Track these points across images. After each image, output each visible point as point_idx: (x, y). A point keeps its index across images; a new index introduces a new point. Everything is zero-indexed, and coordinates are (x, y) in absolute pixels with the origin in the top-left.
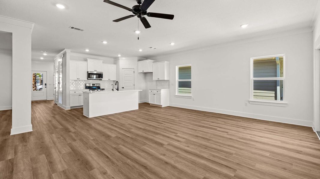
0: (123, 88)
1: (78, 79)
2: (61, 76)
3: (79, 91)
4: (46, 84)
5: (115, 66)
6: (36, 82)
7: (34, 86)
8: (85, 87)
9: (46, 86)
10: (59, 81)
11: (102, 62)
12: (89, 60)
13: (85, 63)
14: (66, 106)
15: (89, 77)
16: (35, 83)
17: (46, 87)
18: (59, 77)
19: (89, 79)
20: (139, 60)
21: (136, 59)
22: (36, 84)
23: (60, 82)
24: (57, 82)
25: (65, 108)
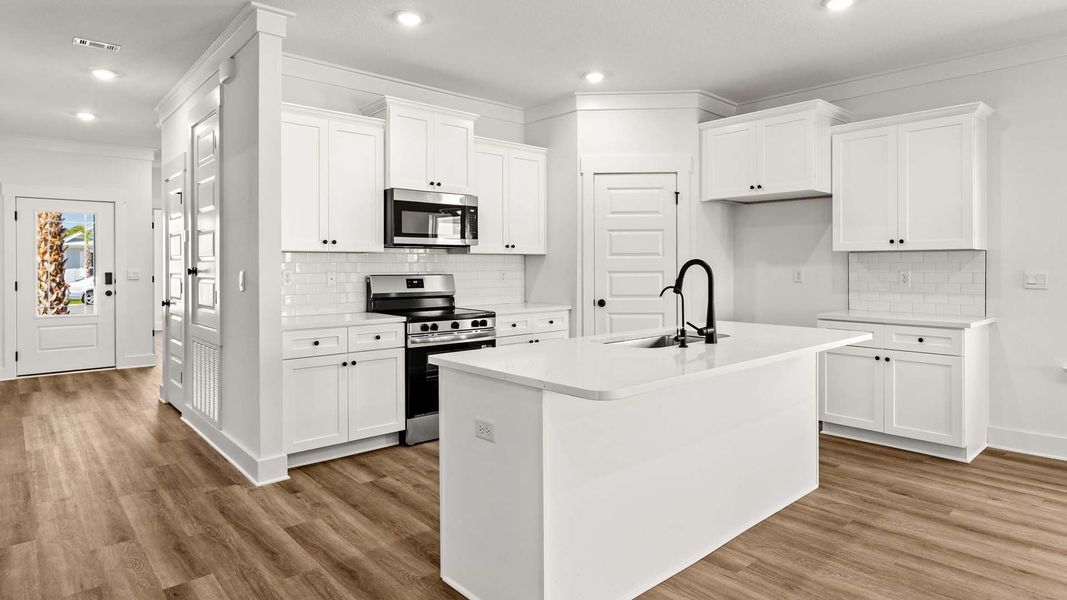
0: (602, 303)
1: (329, 247)
2: (209, 223)
3: (342, 333)
4: (109, 278)
5: (538, 155)
6: (62, 264)
7: (54, 285)
8: (363, 299)
9: (110, 288)
10: (196, 257)
11: (470, 125)
12: (395, 107)
13: (371, 126)
14: (258, 452)
15: (399, 233)
16: (60, 268)
17: (109, 293)
18: (195, 234)
19: (397, 240)
20: (709, 115)
21: (693, 102)
22: (62, 270)
23: (200, 266)
24: (178, 268)
25: (252, 465)
